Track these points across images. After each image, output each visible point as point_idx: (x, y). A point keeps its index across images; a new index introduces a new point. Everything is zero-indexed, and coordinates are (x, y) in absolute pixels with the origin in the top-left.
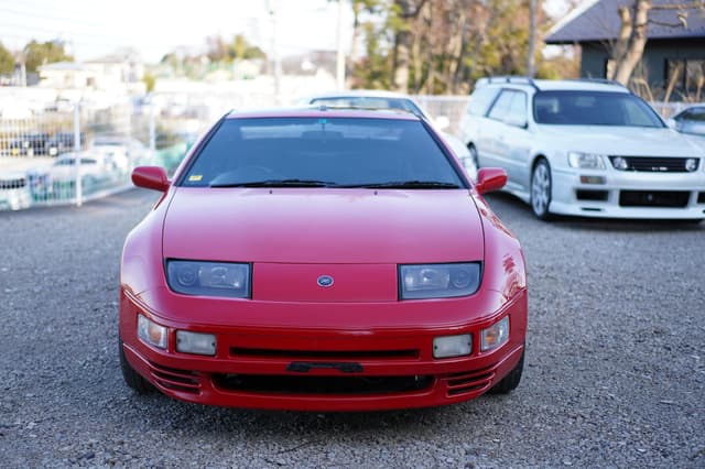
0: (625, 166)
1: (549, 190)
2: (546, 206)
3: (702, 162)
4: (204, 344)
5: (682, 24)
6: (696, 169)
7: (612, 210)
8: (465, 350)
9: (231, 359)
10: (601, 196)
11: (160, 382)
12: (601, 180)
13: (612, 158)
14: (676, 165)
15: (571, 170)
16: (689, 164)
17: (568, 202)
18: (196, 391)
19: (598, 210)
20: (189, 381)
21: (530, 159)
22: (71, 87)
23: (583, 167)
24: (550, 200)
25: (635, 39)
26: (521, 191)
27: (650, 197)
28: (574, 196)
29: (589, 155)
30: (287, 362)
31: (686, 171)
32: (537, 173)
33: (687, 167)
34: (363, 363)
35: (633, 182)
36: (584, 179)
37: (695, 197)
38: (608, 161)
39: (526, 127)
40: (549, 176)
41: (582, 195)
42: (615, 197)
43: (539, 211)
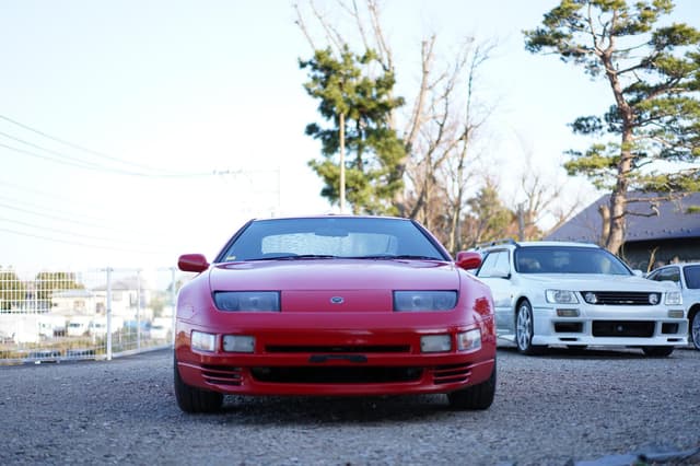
0: (596, 301)
1: (531, 327)
2: (529, 341)
3: (663, 296)
4: (245, 344)
5: (656, 214)
6: (658, 302)
7: (587, 339)
8: (446, 348)
9: (265, 355)
10: (577, 327)
11: (209, 380)
12: (575, 313)
13: (583, 294)
14: (640, 298)
15: (548, 305)
16: (652, 298)
17: (547, 334)
18: (238, 384)
19: (575, 340)
20: (232, 376)
21: (513, 302)
22: (79, 313)
23: (558, 302)
24: (532, 335)
25: (614, 230)
26: (507, 334)
27: (620, 328)
28: (553, 329)
29: (564, 291)
30: (309, 355)
31: (650, 304)
32: (521, 314)
33: (651, 301)
34: (368, 355)
35: (603, 314)
36: (561, 312)
37: (659, 328)
38: (579, 295)
39: (509, 277)
40: (530, 315)
41: (560, 327)
42: (589, 327)
43: (524, 347)
